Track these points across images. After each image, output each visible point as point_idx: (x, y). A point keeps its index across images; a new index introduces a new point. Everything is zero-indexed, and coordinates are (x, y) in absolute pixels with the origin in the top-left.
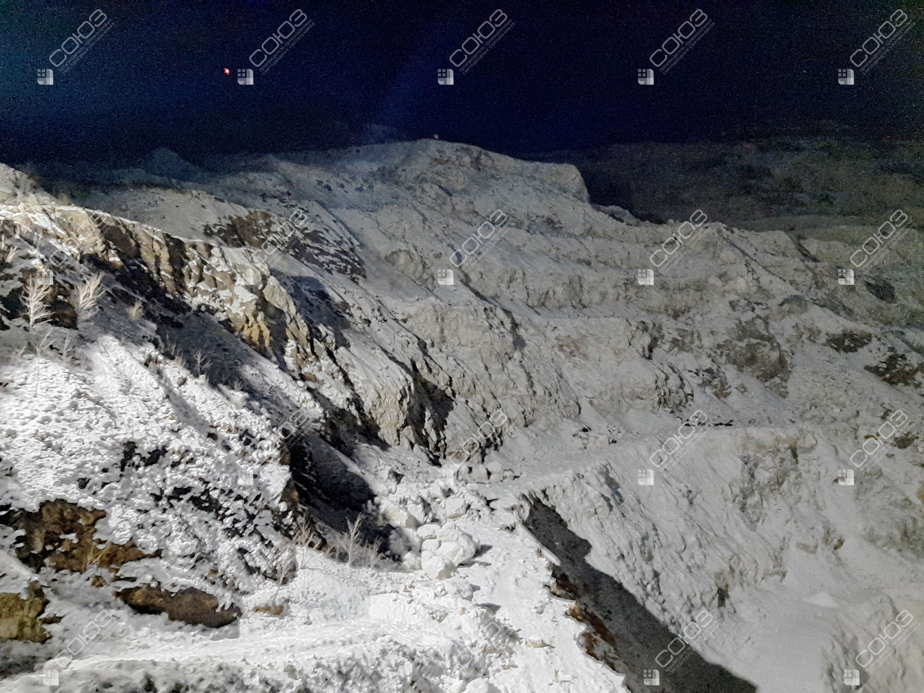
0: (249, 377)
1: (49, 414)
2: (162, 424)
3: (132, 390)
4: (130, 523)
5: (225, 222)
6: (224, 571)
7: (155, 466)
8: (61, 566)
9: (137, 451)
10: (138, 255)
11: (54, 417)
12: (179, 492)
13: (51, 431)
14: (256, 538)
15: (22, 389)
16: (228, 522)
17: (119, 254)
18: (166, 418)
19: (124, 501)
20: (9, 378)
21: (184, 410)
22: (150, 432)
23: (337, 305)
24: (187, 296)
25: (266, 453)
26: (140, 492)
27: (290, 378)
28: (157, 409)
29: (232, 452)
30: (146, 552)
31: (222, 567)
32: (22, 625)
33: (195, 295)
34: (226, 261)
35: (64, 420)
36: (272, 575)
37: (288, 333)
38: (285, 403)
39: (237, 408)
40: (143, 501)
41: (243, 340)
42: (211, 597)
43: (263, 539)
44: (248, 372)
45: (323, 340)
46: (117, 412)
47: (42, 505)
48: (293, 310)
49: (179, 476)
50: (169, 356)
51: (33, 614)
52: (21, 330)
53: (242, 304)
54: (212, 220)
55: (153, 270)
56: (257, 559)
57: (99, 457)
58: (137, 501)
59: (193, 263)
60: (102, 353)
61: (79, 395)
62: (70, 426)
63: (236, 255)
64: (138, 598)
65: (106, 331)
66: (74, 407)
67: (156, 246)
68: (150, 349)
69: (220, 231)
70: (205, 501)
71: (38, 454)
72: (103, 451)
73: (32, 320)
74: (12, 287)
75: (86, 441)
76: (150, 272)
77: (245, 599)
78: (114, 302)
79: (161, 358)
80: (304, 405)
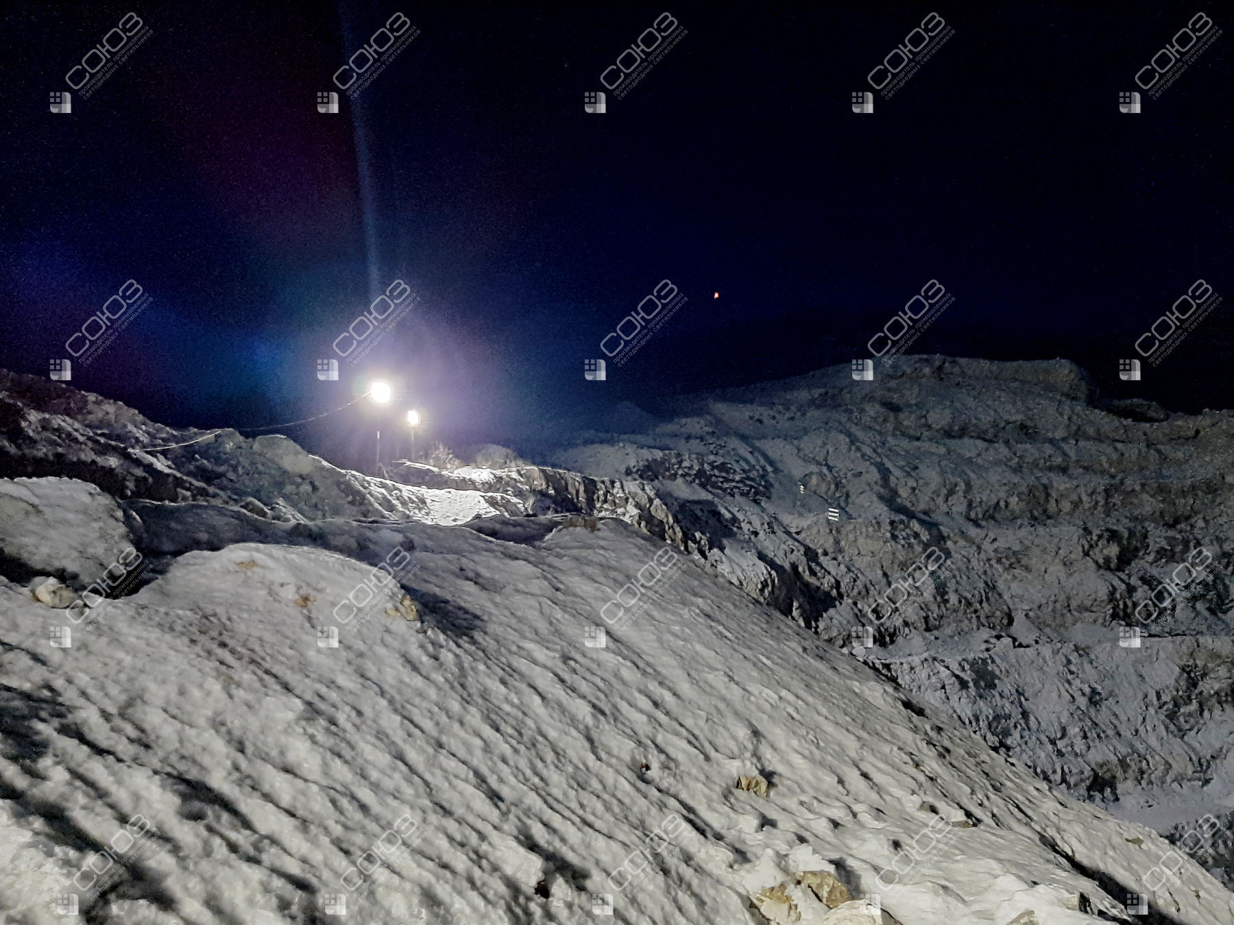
5: (641, 464)
10: (567, 489)
17: (554, 489)
23: (727, 520)
24: (595, 511)
33: (601, 511)
34: (623, 490)
37: (667, 536)
45: (695, 541)
48: (671, 520)
54: (632, 463)
55: (575, 496)
59: (601, 492)
63: (632, 486)
67: (577, 484)
69: (637, 472)
76: (573, 499)
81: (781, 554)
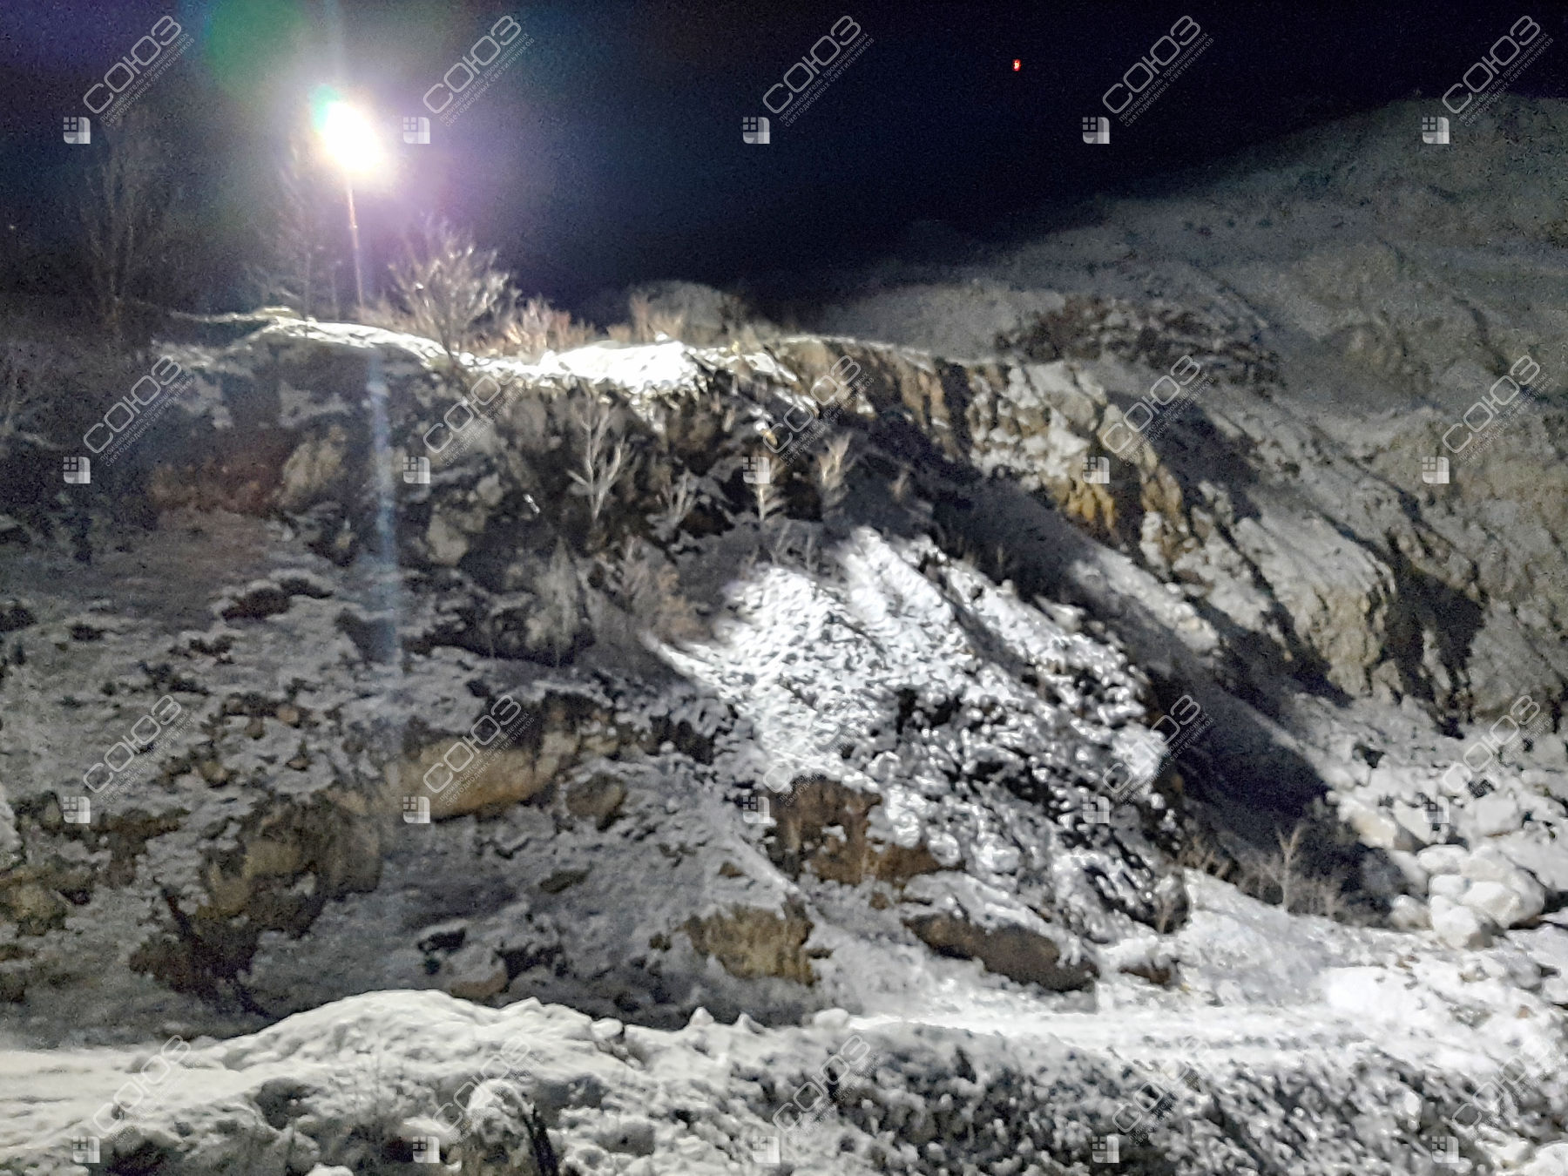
0: (1083, 582)
1: (794, 650)
2: (951, 662)
3: (904, 610)
4: (918, 816)
5: (1027, 324)
6: (1066, 902)
7: (946, 727)
8: (827, 873)
9: (918, 704)
10: (898, 397)
11: (801, 653)
12: (987, 768)
13: (799, 674)
14: (1114, 851)
15: (757, 615)
16: (1066, 820)
17: (871, 399)
18: (956, 652)
19: (907, 780)
20: (740, 599)
21: (983, 639)
22: (935, 675)
23: (1232, 443)
24: (975, 455)
25: (1121, 710)
26: (929, 768)
27: (1153, 580)
28: (942, 639)
29: (1064, 708)
30: (943, 862)
31: (1062, 893)
32: (780, 957)
33: (986, 452)
34: (1033, 389)
35: (817, 658)
36: (1147, 916)
37: (1145, 502)
38: (1148, 624)
39: (1068, 632)
40: (933, 783)
41: (1070, 520)
42: (1047, 942)
43: (1125, 855)
44: (1082, 572)
45: (1209, 508)
46: (885, 643)
47: (794, 783)
48: (1151, 459)
49: (984, 745)
50: (954, 554)
51: (793, 942)
52: (749, 531)
53: (1064, 459)
54: (1006, 322)
55: (922, 417)
56: (1119, 887)
57: (865, 713)
58: (924, 781)
59: (981, 400)
60: (858, 555)
61: (832, 620)
62: (824, 667)
63: (1050, 376)
64: (938, 933)
65: (861, 523)
66: (826, 637)
67: (924, 380)
68: (926, 545)
69: (1020, 342)
70: (1026, 786)
71: (784, 708)
72: (871, 704)
73: (762, 514)
74: (734, 466)
75: (847, 688)
76: (917, 423)
77: (1102, 951)
78: (869, 475)
79: (942, 557)
80: (1181, 626)
81: (1358, 512)
